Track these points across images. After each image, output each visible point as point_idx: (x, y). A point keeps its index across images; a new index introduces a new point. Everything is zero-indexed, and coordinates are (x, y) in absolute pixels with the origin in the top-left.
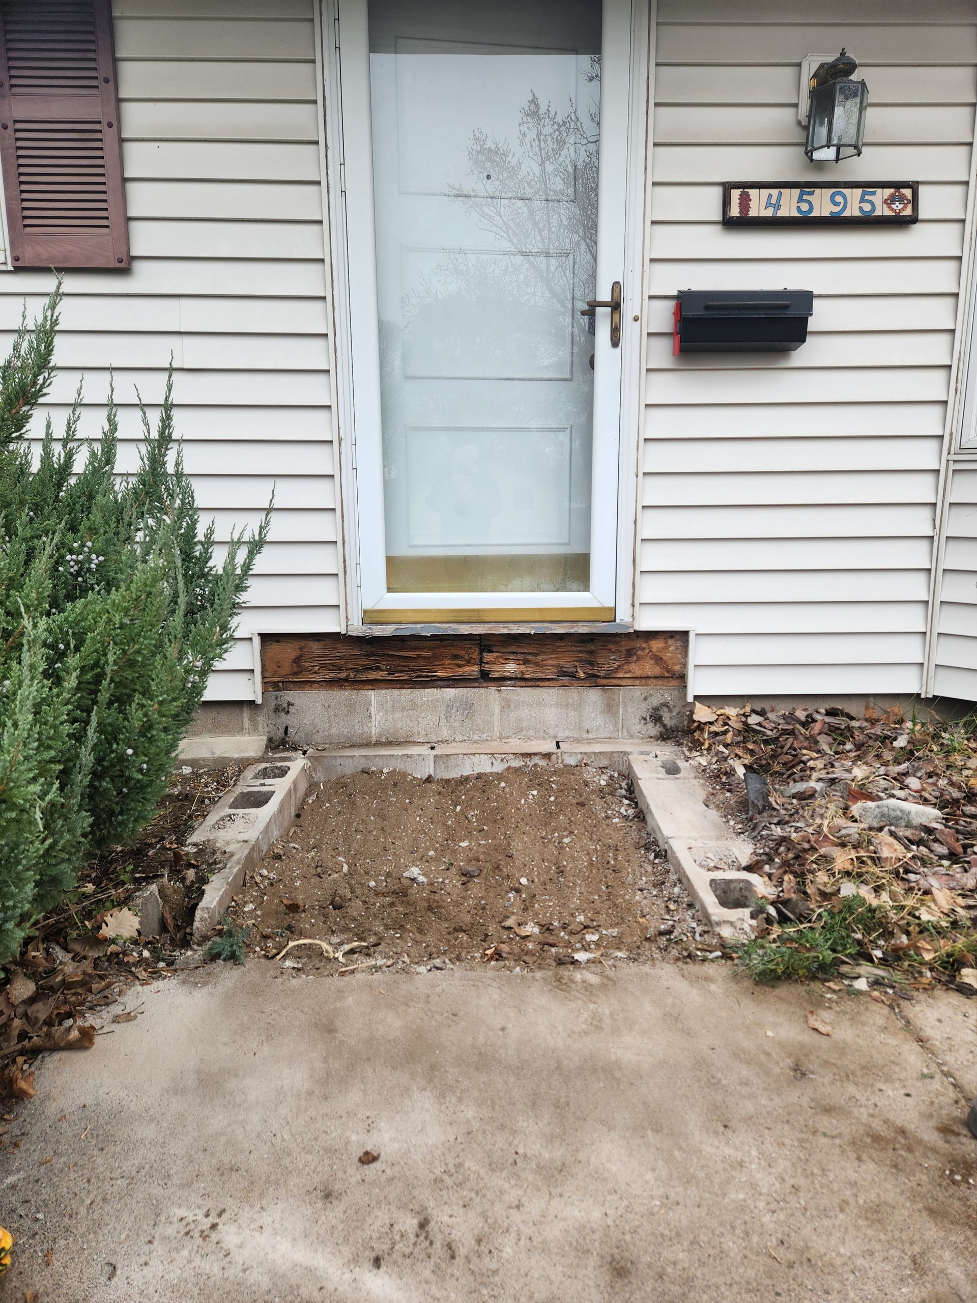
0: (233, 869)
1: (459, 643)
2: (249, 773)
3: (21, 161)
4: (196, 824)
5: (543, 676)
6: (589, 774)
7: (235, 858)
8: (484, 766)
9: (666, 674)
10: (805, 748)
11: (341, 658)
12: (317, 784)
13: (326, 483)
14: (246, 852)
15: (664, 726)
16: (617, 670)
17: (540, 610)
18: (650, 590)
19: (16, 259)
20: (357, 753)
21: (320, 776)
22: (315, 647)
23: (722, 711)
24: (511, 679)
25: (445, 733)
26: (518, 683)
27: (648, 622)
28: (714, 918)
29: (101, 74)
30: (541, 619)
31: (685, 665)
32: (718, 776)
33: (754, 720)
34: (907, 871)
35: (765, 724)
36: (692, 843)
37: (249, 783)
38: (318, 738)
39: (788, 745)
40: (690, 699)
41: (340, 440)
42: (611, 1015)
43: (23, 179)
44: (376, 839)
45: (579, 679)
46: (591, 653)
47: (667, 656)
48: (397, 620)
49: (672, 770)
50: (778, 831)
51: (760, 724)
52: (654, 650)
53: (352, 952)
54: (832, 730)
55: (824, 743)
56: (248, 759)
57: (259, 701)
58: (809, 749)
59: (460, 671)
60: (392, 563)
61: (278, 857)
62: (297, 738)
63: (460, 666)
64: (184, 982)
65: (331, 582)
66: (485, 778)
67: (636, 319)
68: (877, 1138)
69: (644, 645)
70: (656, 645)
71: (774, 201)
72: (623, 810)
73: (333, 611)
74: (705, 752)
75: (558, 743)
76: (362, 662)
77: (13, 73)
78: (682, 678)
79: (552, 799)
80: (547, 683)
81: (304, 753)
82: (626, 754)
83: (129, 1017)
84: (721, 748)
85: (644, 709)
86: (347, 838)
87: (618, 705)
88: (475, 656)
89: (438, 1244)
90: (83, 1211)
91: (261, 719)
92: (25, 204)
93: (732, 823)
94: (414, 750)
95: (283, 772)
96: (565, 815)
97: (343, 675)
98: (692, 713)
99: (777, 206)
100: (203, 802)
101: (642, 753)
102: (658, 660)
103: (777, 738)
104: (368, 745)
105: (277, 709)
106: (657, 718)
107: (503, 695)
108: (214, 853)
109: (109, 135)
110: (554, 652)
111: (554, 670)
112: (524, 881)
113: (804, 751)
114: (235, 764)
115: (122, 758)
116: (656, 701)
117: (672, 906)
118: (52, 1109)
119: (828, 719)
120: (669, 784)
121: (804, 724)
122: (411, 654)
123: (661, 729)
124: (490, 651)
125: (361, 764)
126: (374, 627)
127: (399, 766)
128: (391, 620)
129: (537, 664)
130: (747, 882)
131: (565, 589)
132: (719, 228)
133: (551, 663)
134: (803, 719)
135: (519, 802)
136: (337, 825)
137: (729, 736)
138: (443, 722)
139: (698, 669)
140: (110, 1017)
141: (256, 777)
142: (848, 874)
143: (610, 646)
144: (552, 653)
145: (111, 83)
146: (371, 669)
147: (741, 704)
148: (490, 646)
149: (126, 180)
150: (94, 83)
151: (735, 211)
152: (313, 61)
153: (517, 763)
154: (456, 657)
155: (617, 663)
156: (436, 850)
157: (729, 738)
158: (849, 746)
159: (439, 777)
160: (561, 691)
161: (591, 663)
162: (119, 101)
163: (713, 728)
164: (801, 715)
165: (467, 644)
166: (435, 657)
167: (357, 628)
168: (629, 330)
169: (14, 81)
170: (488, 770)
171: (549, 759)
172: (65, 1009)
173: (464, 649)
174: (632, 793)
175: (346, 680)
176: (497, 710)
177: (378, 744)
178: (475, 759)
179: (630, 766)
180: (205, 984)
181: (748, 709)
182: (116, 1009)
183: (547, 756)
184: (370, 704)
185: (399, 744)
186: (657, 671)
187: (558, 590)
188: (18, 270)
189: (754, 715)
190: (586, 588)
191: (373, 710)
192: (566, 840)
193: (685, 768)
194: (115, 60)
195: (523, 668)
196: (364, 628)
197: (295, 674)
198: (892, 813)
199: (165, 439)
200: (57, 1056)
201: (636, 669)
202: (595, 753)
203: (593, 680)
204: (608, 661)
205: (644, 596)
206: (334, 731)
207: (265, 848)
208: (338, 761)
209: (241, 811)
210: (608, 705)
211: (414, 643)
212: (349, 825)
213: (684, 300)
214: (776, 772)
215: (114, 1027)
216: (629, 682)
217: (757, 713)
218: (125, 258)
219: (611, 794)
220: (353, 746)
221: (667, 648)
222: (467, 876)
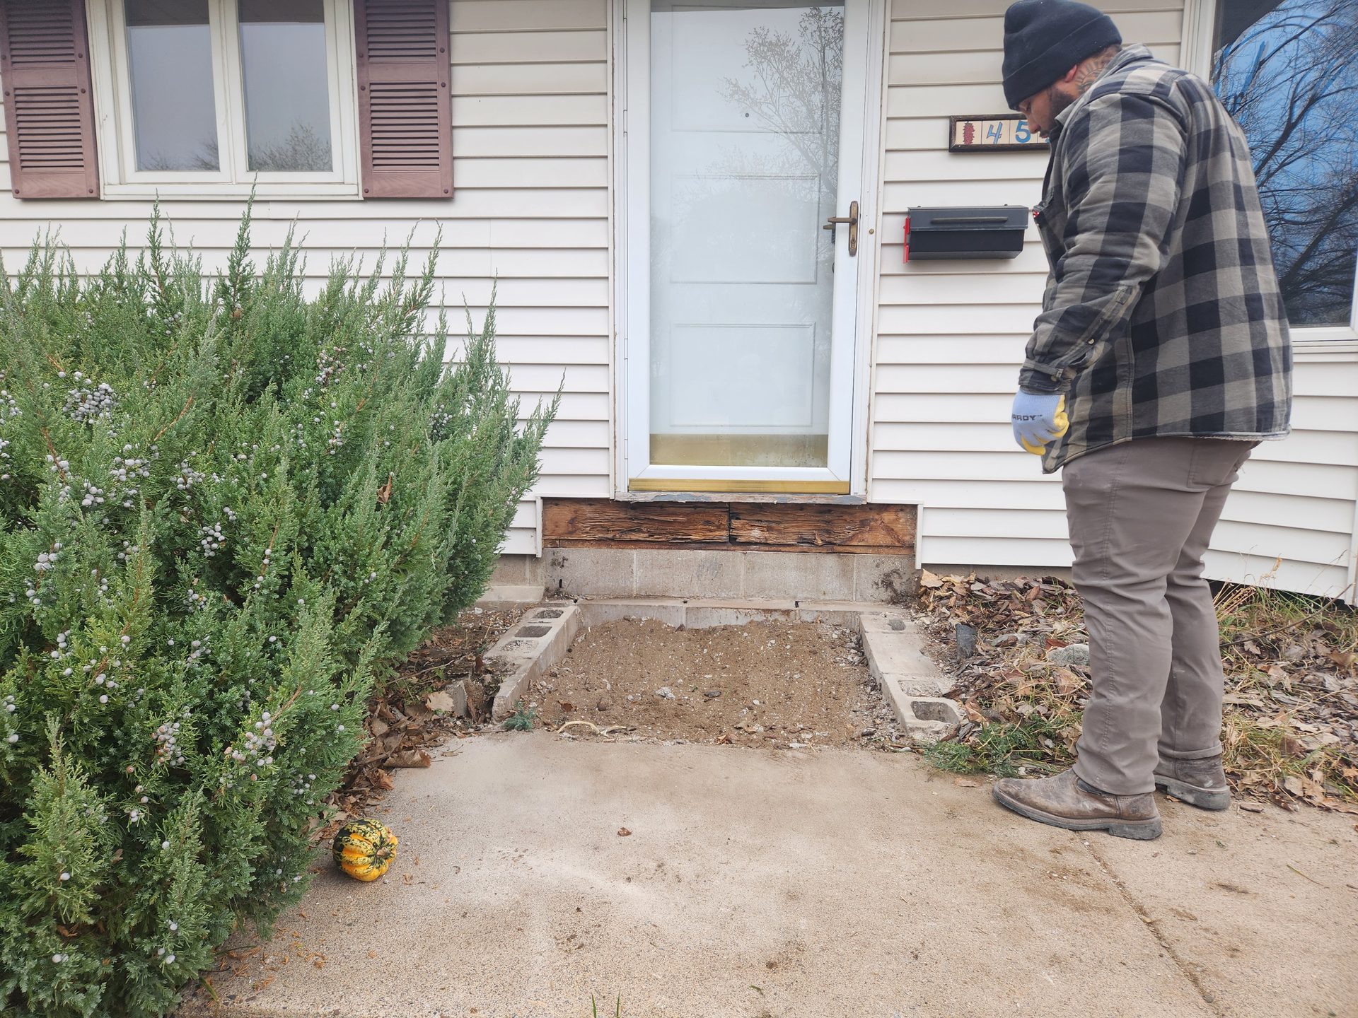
0: (521, 675)
1: (710, 510)
2: (530, 614)
3: (374, 115)
4: (489, 647)
5: (785, 542)
6: (824, 629)
7: (522, 668)
8: (730, 619)
9: (897, 544)
10: (1018, 610)
11: (609, 521)
12: (585, 628)
13: (602, 370)
14: (531, 665)
15: (895, 591)
16: (852, 538)
17: (783, 482)
18: (882, 467)
19: (366, 191)
20: (620, 603)
21: (588, 622)
22: (588, 511)
23: (948, 578)
24: (756, 544)
25: (696, 590)
26: (762, 548)
27: (880, 495)
28: (909, 725)
29: (439, 46)
30: (783, 490)
31: (914, 536)
32: (939, 633)
33: (976, 587)
34: (1079, 697)
35: (987, 590)
36: (903, 678)
37: (530, 620)
38: (587, 590)
39: (1004, 607)
40: (918, 567)
41: (615, 335)
42: (811, 776)
43: (375, 128)
44: (635, 669)
45: (817, 545)
46: (828, 522)
47: (898, 527)
48: (659, 488)
49: (897, 627)
50: (980, 670)
51: (982, 591)
52: (886, 521)
53: (613, 732)
54: (1047, 596)
55: (1038, 607)
56: (528, 604)
57: (539, 555)
58: (1023, 610)
59: (710, 535)
60: (654, 440)
61: (554, 675)
62: (569, 590)
63: (711, 531)
64: (489, 739)
65: (602, 454)
66: (730, 629)
67: (871, 232)
68: (999, 852)
69: (877, 517)
70: (888, 517)
71: (995, 131)
72: (849, 658)
73: (605, 479)
74: (930, 614)
75: (797, 603)
76: (626, 525)
77: (371, 46)
78: (912, 547)
79: (788, 647)
80: (788, 549)
81: (576, 601)
82: (857, 613)
83: (452, 754)
84: (944, 610)
85: (876, 575)
86: (609, 667)
87: (852, 571)
88: (725, 522)
89: (670, 875)
90: (435, 844)
91: (540, 571)
92: (375, 148)
93: (941, 665)
94: (669, 603)
95: (558, 615)
96: (798, 659)
97: (610, 536)
98: (920, 578)
99: (998, 135)
100: (493, 633)
101: (873, 613)
102: (890, 531)
103: (996, 602)
104: (629, 597)
105: (554, 563)
106: (888, 584)
107: (749, 558)
108: (505, 664)
109: (442, 93)
110: (796, 521)
111: (795, 537)
112: (756, 702)
113: (1017, 612)
114: (518, 608)
115: (469, 545)
116: (887, 567)
117: (878, 721)
118: (407, 796)
119: (1043, 587)
120: (894, 637)
121: (1022, 591)
122: (668, 519)
123: (892, 594)
124: (737, 519)
125: (624, 613)
126: (638, 494)
127: (656, 616)
128: (653, 488)
129: (779, 531)
130: (945, 705)
131: (806, 465)
132: (947, 153)
133: (792, 531)
134: (1021, 586)
135: (759, 648)
136: (602, 659)
137: (952, 600)
138: (695, 580)
139: (926, 539)
140: (440, 753)
141: (536, 617)
142: (1027, 698)
143: (846, 517)
144: (793, 522)
145: (446, 53)
146: (634, 531)
147: (967, 573)
148: (738, 514)
149: (453, 128)
150: (433, 52)
151: (960, 140)
152: (606, 30)
153: (759, 618)
154: (707, 522)
155: (852, 533)
156: (684, 679)
157: (952, 601)
158: (1060, 610)
159: (690, 627)
160: (801, 556)
161: (828, 532)
162: (451, 65)
163: (938, 593)
164: (1020, 583)
165: (717, 512)
166: (689, 522)
167: (623, 495)
168: (865, 241)
169: (372, 53)
170: (734, 622)
171: (788, 615)
172: (408, 744)
173: (714, 516)
174: (860, 646)
175: (612, 540)
176: (743, 572)
177: (638, 597)
178: (722, 612)
179: (860, 624)
180: (504, 740)
181: (972, 578)
182: (441, 749)
183: (787, 612)
184: (632, 562)
185: (656, 597)
186: (889, 540)
187: (799, 466)
188: (367, 200)
189: (977, 583)
190: (825, 465)
191: (634, 566)
192: (796, 676)
193: (910, 626)
194: (449, 34)
195: (766, 534)
196: (629, 494)
197: (570, 533)
198: (1077, 655)
199: (489, 333)
200: (405, 771)
201: (869, 538)
202: (829, 612)
203: (830, 547)
204: (844, 531)
205: (877, 472)
206: (600, 584)
207: (544, 668)
208: (604, 609)
209: (525, 639)
210: (843, 570)
211: (672, 509)
212: (612, 660)
213: (913, 216)
214: (990, 629)
215: (443, 758)
216: (862, 550)
217: (981, 581)
218: (450, 189)
219: (842, 646)
220: (617, 598)
221: (897, 520)
222: (708, 697)
